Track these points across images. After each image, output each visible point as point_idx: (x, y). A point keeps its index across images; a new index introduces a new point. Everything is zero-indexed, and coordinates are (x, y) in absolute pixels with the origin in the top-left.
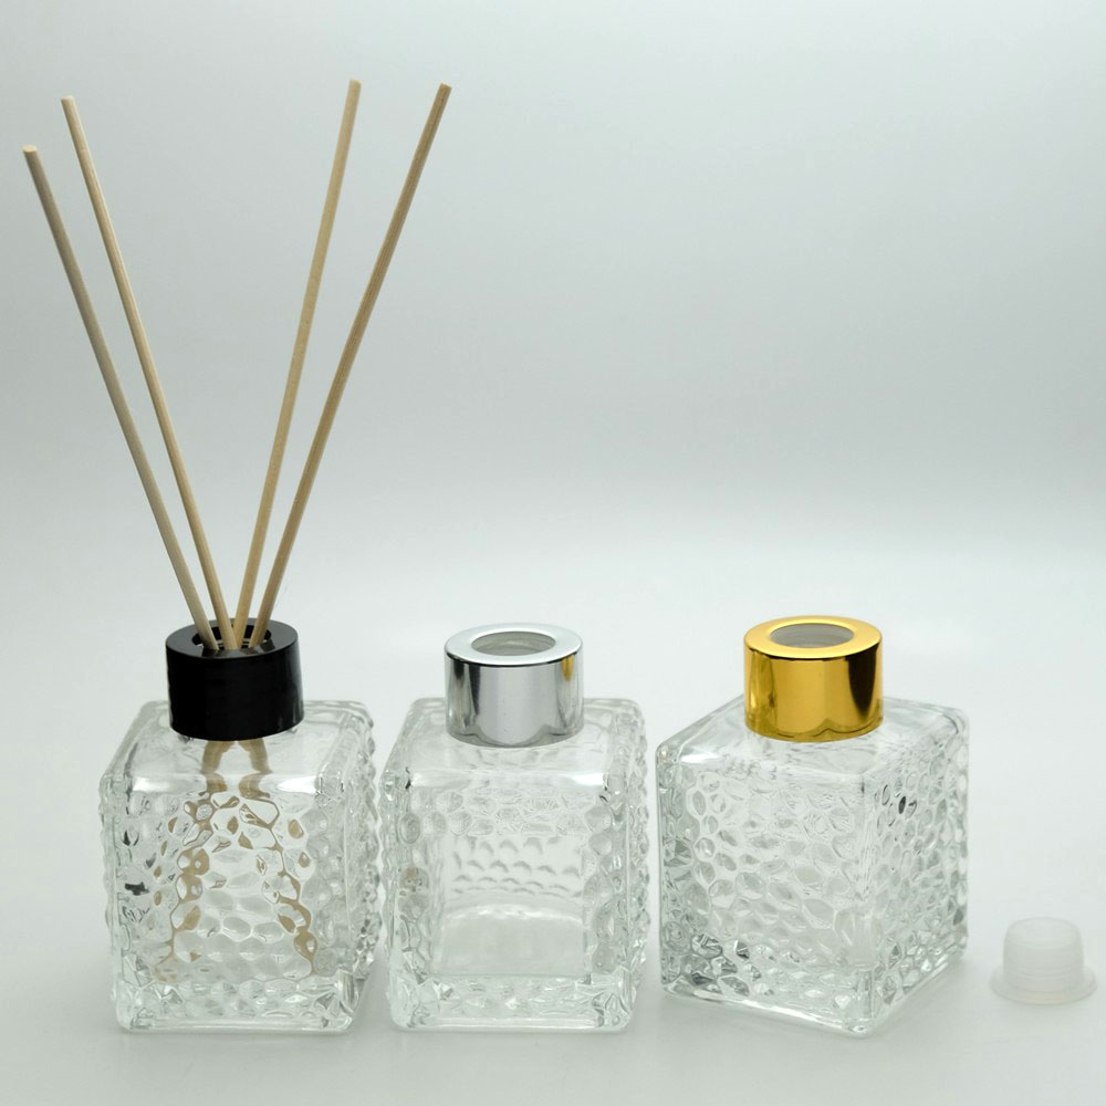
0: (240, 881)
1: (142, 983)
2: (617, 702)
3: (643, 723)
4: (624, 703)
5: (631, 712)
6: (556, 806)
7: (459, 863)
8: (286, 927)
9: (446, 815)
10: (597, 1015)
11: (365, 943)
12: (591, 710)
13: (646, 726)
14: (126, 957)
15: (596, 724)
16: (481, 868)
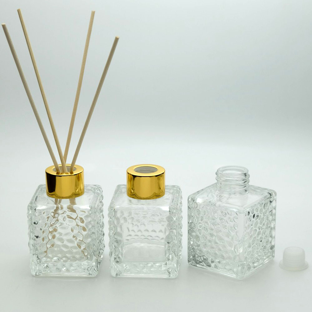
0: (67, 234)
1: (39, 263)
2: (174, 186)
3: (181, 192)
4: (176, 187)
5: (178, 189)
6: (158, 216)
7: (129, 231)
8: (79, 247)
9: (127, 217)
10: (168, 274)
11: (101, 252)
12: (167, 189)
13: (182, 193)
14: (34, 256)
15: (169, 192)
16: (134, 232)
